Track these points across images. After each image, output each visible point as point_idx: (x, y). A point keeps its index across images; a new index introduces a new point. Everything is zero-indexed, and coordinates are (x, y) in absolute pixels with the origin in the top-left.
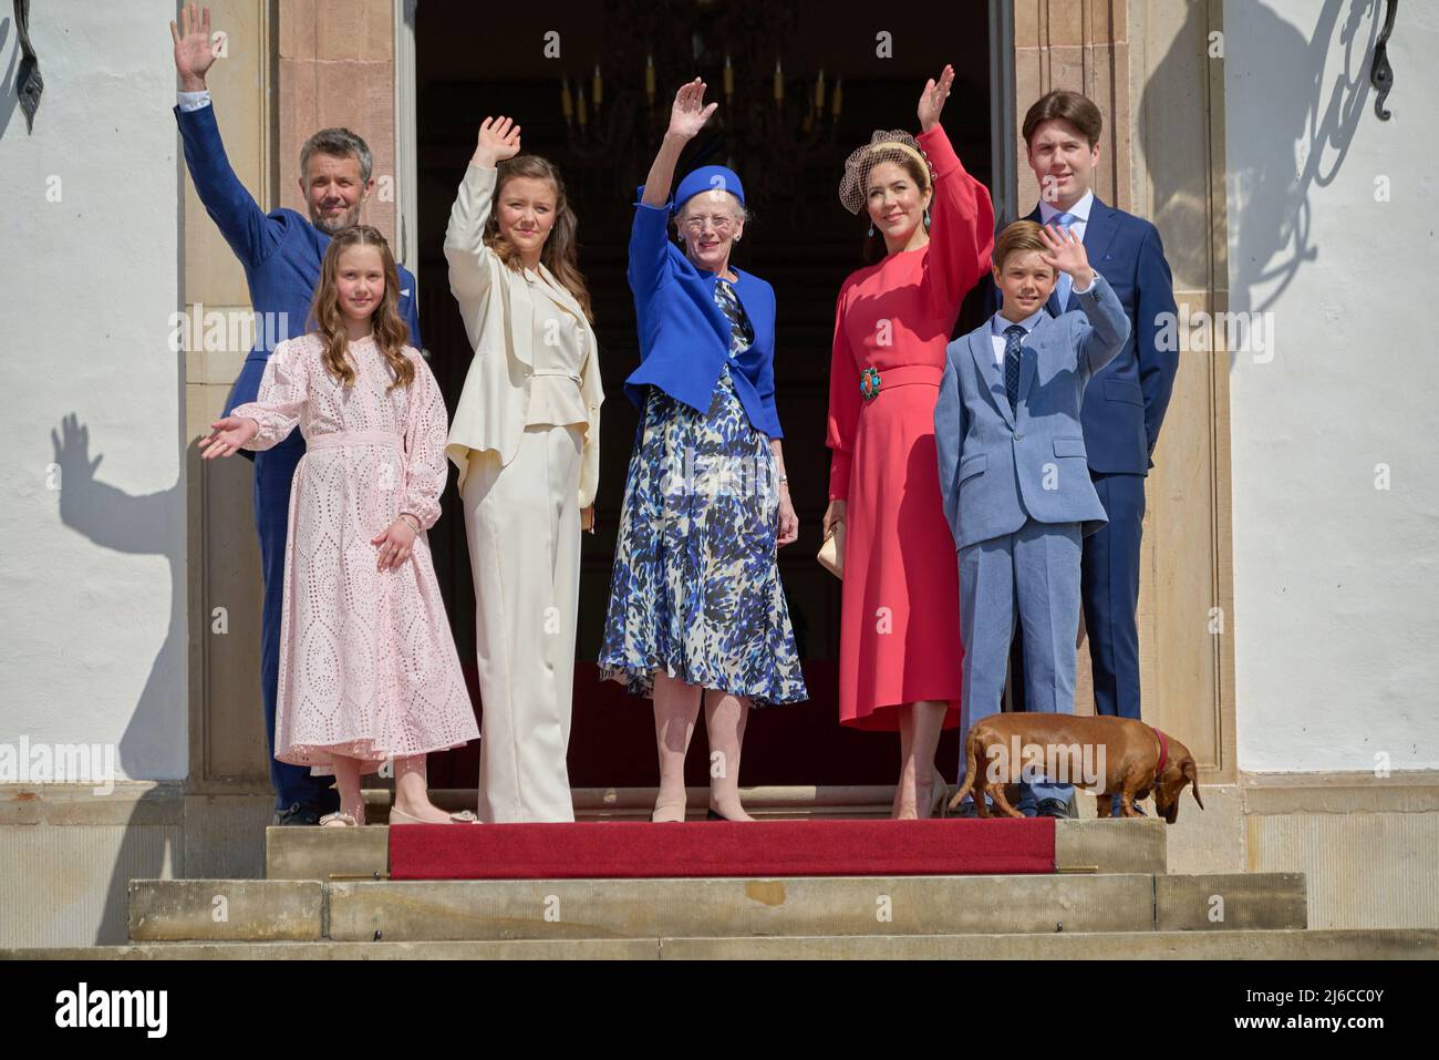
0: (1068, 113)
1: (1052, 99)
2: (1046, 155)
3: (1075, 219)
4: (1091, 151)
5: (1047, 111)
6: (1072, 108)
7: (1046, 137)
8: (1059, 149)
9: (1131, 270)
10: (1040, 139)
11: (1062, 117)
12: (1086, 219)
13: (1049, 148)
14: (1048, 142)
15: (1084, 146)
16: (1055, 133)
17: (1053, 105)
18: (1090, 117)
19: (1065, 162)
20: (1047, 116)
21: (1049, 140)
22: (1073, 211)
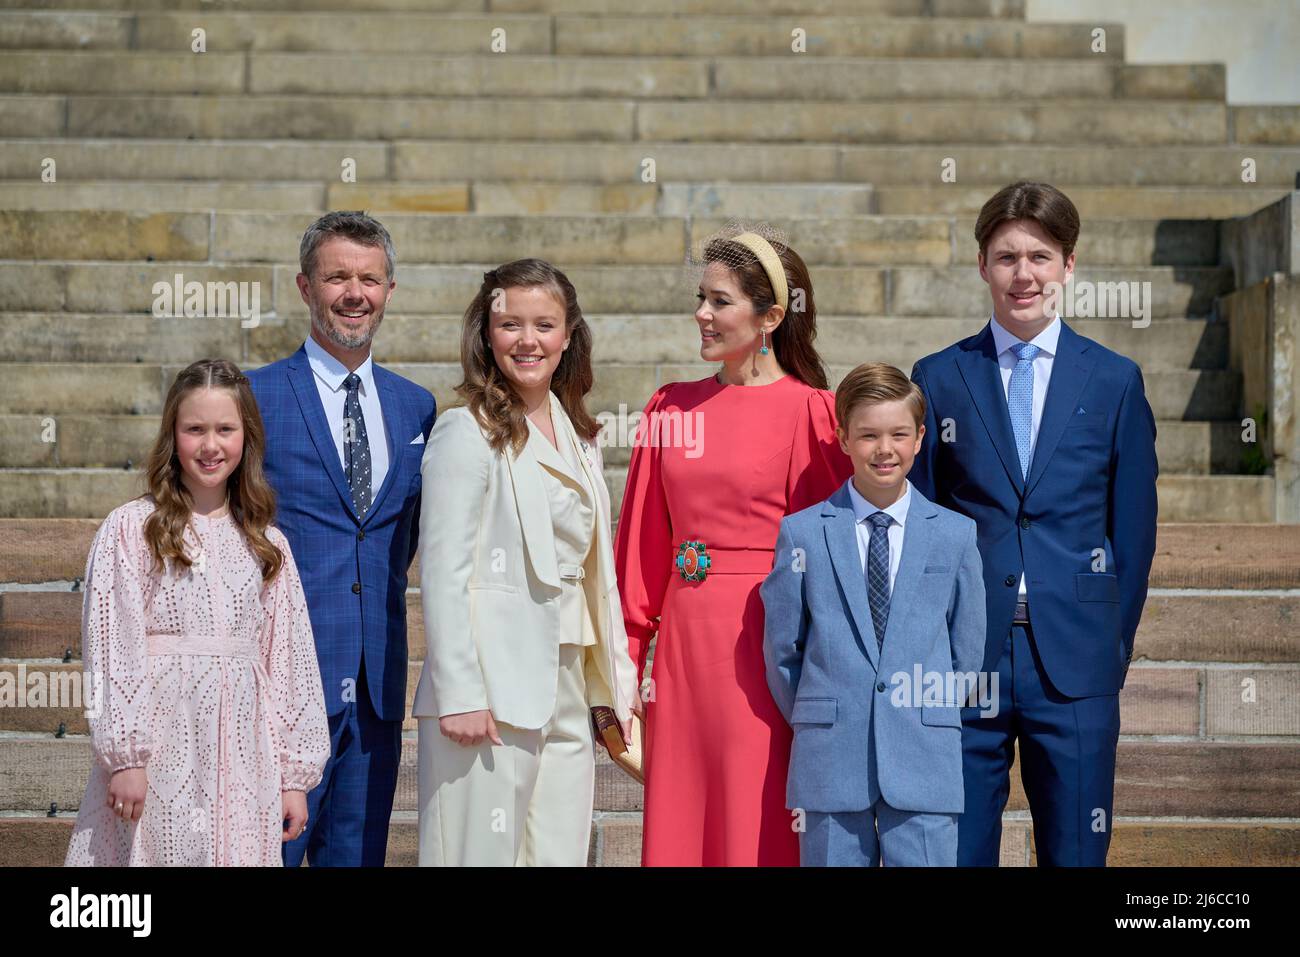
0: (1039, 214)
1: (1018, 193)
2: (1008, 265)
3: (1040, 352)
4: (1065, 264)
5: (1012, 208)
6: (1044, 206)
7: (1008, 244)
8: (1024, 261)
9: (1110, 427)
10: (1001, 244)
11: (1032, 218)
12: (1054, 354)
13: (1011, 258)
14: (1011, 250)
15: (1058, 257)
16: (1020, 238)
17: (1020, 200)
18: (1067, 219)
19: (1032, 278)
20: (1011, 216)
21: (1013, 248)
22: (1036, 342)
